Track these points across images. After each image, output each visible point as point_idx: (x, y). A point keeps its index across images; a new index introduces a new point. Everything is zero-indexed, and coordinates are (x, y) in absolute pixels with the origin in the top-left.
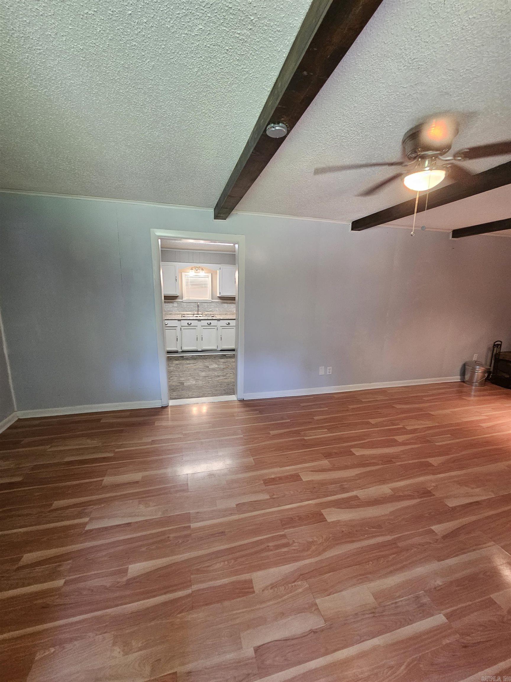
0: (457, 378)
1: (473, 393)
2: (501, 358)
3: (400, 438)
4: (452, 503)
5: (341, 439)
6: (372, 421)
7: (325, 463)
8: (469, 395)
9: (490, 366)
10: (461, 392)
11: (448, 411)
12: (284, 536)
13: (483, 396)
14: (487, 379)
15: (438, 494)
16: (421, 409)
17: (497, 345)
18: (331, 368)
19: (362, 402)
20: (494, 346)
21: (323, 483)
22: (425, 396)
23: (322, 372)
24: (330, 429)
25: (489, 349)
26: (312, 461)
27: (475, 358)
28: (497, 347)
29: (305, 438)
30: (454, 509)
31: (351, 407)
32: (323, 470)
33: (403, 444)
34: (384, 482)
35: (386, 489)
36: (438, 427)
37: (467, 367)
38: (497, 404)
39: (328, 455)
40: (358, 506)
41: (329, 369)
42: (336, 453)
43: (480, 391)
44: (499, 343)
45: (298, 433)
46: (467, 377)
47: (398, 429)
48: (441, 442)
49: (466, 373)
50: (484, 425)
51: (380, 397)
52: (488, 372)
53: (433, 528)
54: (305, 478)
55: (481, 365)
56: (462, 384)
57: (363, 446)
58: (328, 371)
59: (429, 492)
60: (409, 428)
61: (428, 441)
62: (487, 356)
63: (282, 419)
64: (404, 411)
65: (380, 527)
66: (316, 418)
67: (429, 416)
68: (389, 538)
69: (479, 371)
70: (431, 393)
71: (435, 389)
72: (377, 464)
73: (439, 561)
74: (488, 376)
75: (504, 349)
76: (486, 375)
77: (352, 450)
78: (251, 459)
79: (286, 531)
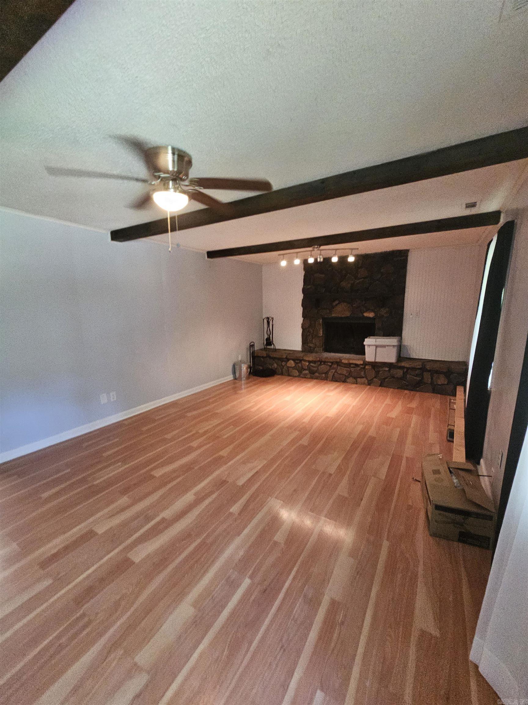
0: (231, 377)
1: (243, 387)
2: (256, 355)
3: (195, 444)
4: (241, 482)
5: (136, 468)
6: (168, 436)
7: (124, 500)
8: (241, 389)
9: (250, 362)
10: (236, 387)
11: (228, 407)
12: (84, 615)
13: (250, 387)
14: (250, 373)
15: (230, 480)
16: (208, 411)
17: (252, 346)
18: (115, 393)
19: (154, 421)
20: (250, 347)
21: (124, 524)
22: (210, 399)
23: (104, 399)
24: (124, 461)
25: (247, 349)
26: (108, 505)
27: (240, 359)
28: (252, 347)
29: (95, 483)
30: (243, 485)
31: (145, 429)
32: (123, 510)
33: (199, 447)
34: (187, 490)
35: (189, 497)
36: (222, 423)
37: (236, 367)
38: (259, 391)
39: (125, 491)
40: (166, 528)
41: (113, 396)
42: (135, 484)
43: (247, 383)
44: (253, 344)
45: (83, 481)
46: (237, 375)
47: (193, 435)
48: (227, 434)
49: (236, 371)
50: (253, 410)
51: (173, 410)
52: (250, 367)
53: (231, 510)
54: (100, 530)
55: (244, 363)
56: (236, 381)
57: (163, 465)
58: (112, 397)
59: (225, 481)
60: (201, 431)
61: (218, 437)
62: (247, 355)
63: (58, 471)
64: (194, 418)
65: (189, 535)
66: (105, 455)
67: (215, 415)
68: (199, 541)
69: (244, 368)
70: (213, 394)
71: (217, 390)
72: (178, 477)
73: (239, 535)
74: (250, 371)
75: (256, 348)
76: (249, 370)
77: (152, 473)
78: (14, 545)
79: (83, 608)
